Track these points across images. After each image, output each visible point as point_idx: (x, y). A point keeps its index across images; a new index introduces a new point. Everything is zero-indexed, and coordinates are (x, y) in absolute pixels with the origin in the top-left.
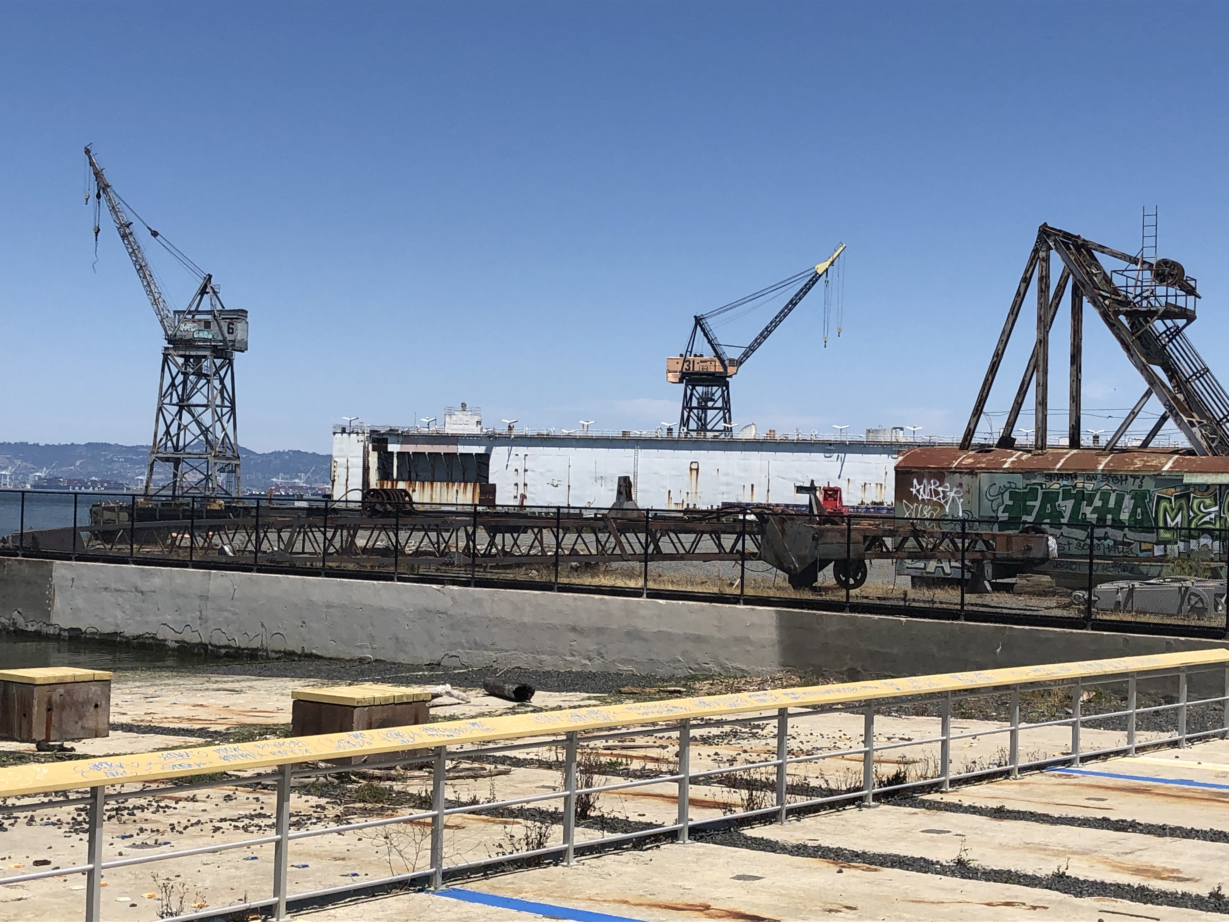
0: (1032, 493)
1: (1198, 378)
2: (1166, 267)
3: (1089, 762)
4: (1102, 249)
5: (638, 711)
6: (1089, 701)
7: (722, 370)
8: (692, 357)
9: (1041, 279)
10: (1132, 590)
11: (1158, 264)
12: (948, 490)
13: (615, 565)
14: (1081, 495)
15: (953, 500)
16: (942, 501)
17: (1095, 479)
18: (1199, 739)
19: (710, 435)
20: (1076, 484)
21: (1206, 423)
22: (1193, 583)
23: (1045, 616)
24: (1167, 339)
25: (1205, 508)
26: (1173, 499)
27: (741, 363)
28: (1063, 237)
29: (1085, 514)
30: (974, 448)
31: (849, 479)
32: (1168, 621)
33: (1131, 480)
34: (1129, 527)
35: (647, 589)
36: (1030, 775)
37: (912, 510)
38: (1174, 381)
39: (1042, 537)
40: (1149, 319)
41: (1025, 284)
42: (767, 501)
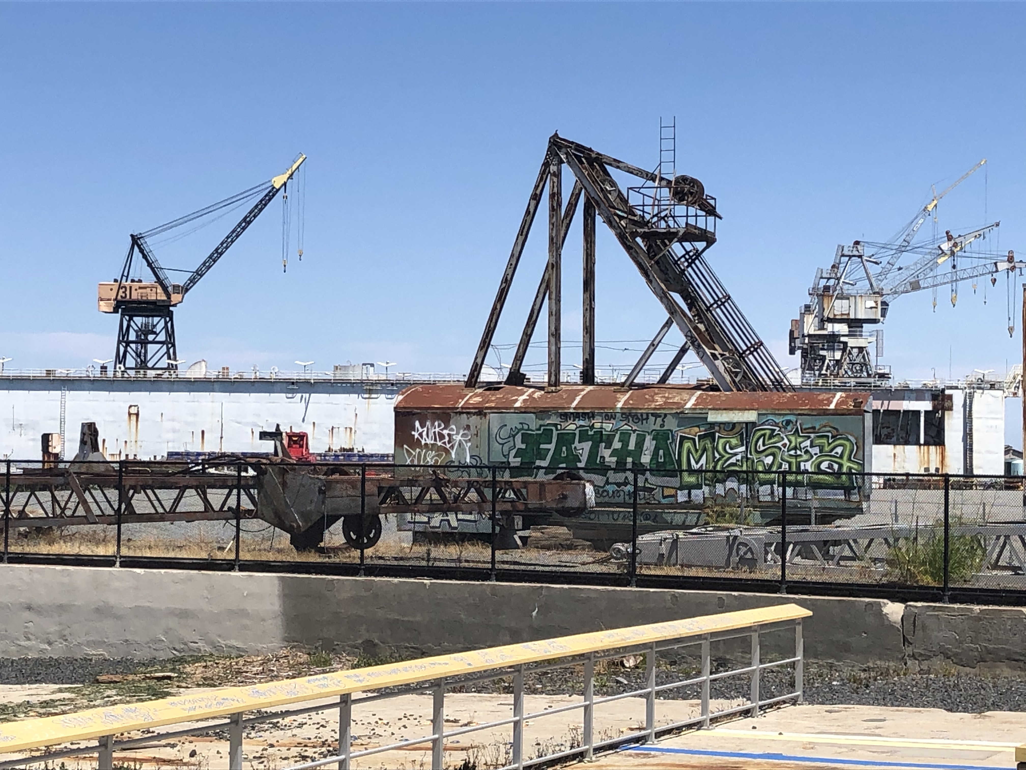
0: (547, 435)
1: (719, 306)
2: (685, 184)
3: (662, 738)
4: (617, 164)
5: (184, 707)
6: (636, 667)
7: (164, 298)
8: (129, 282)
9: (552, 196)
10: (676, 541)
11: (677, 181)
12: (455, 433)
13: (74, 528)
14: (599, 436)
15: (460, 444)
16: (448, 446)
17: (614, 419)
18: (771, 706)
19: (151, 374)
20: (593, 424)
21: (728, 355)
22: (741, 531)
23: (584, 573)
24: (686, 264)
25: (731, 448)
26: (697, 438)
27: (187, 290)
28: (576, 150)
29: (604, 458)
30: (481, 385)
31: (314, 423)
32: (718, 575)
33: (652, 419)
34: (651, 470)
35: (121, 557)
36: (605, 756)
37: (415, 456)
38: (694, 309)
39: (578, 484)
40: (666, 241)
41: (535, 202)
42: (221, 449)
